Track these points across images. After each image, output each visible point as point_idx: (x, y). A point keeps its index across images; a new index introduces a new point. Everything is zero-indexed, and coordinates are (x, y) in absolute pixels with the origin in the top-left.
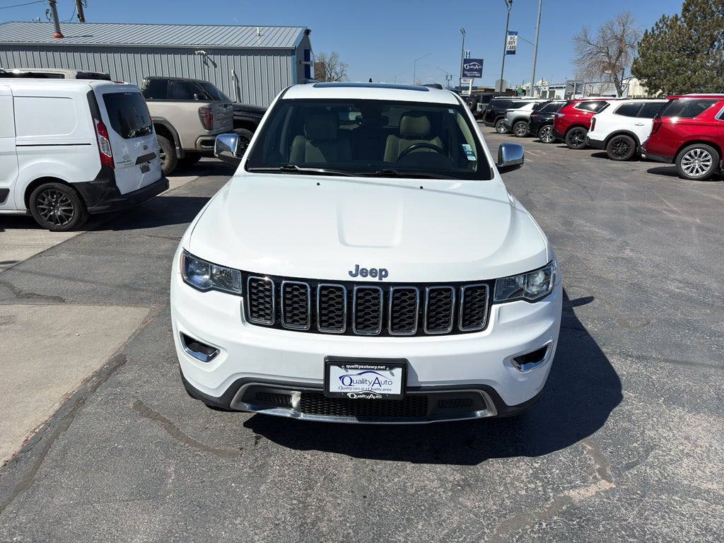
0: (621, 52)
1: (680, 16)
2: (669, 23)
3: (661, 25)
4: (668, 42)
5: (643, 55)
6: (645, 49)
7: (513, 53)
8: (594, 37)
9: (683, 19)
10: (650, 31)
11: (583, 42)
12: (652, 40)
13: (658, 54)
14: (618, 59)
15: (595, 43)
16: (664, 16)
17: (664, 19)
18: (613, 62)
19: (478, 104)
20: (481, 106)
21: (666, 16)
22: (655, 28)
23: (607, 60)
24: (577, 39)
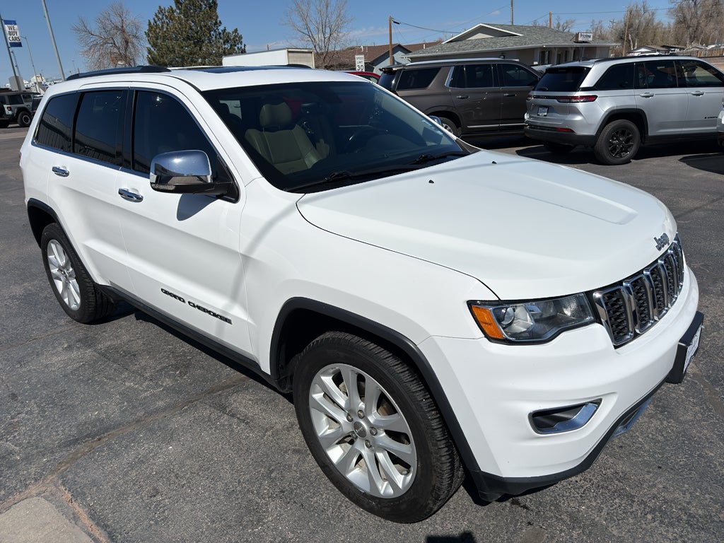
0: (127, 42)
1: (174, 8)
2: (167, 14)
3: (161, 17)
4: (173, 32)
5: (154, 45)
6: (154, 39)
7: (19, 45)
8: (94, 27)
9: (178, 11)
10: (152, 22)
11: (84, 33)
12: (158, 30)
13: (169, 43)
14: (126, 49)
15: (98, 34)
16: (160, 7)
17: (161, 11)
18: (123, 52)
19: (5, 106)
20: (10, 109)
21: (162, 7)
22: (156, 19)
23: (116, 50)
24: (76, 29)
